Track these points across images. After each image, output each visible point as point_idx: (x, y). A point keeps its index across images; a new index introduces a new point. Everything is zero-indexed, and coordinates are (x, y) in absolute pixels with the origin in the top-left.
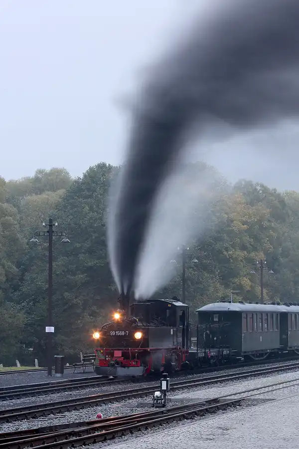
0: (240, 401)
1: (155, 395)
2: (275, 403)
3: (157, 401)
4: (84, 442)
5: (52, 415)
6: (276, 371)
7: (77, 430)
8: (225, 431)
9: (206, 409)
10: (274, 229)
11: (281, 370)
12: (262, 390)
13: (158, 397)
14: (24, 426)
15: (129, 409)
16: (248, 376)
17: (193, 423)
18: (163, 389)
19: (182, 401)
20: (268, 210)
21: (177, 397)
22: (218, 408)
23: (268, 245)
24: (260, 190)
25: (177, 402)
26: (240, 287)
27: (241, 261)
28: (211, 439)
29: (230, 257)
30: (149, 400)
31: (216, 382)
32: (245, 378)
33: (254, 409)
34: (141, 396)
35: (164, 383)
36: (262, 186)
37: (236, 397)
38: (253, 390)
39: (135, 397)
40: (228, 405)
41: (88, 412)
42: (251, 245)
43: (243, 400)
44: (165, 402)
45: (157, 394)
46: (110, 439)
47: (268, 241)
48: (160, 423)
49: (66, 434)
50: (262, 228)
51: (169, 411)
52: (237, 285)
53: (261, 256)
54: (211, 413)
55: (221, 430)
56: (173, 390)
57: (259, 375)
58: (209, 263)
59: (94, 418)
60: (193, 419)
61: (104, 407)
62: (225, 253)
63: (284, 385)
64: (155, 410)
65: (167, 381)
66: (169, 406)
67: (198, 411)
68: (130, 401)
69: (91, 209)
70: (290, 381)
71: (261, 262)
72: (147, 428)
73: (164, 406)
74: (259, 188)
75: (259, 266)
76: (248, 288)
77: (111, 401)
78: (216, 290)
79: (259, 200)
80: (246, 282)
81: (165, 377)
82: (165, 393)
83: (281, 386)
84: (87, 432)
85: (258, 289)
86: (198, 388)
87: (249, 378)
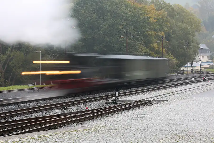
0: (152, 101)
1: (113, 98)
2: (167, 102)
3: (114, 101)
4: (80, 121)
5: (66, 108)
6: (168, 87)
7: (76, 115)
8: (144, 116)
9: (136, 105)
10: (169, 22)
11: (171, 87)
12: (162, 96)
13: (114, 99)
14: (53, 113)
15: (101, 105)
16: (156, 89)
17: (129, 112)
18: (116, 96)
19: (125, 101)
20: (166, 13)
21: (122, 99)
22: (141, 105)
23: (166, 29)
24: (163, 3)
25: (123, 102)
26: (153, 48)
27: (154, 36)
28: (137, 120)
29: (148, 35)
30: (110, 101)
31: (141, 92)
32: (154, 90)
33: (157, 105)
34: (106, 99)
35: (117, 93)
36: (163, 2)
37: (150, 100)
38: (157, 96)
39: (104, 99)
40: (146, 103)
41: (82, 106)
42: (158, 28)
43: (153, 101)
44: (117, 102)
45: (114, 98)
46: (92, 119)
47: (166, 27)
48: (114, 112)
49: (72, 116)
50: (163, 21)
51: (119, 106)
52: (152, 47)
53: (163, 34)
54: (138, 107)
55: (142, 115)
56: (121, 96)
57: (160, 89)
58: (139, 37)
59: (84, 109)
60: (129, 110)
61: (90, 104)
62: (146, 33)
63: (172, 94)
64: (112, 105)
65: (118, 92)
66: (119, 103)
67: (132, 106)
68: (102, 101)
69: (85, 12)
70: (174, 92)
71: (162, 37)
72: (108, 114)
73: (117, 104)
74: (162, 3)
75: (162, 38)
76: (157, 49)
77: (93, 101)
78: (142, 49)
79: (162, 8)
80: (156, 46)
81: (117, 90)
82: (117, 97)
83: (170, 94)
84: (81, 116)
85: (161, 49)
86: (133, 95)
87: (156, 91)
